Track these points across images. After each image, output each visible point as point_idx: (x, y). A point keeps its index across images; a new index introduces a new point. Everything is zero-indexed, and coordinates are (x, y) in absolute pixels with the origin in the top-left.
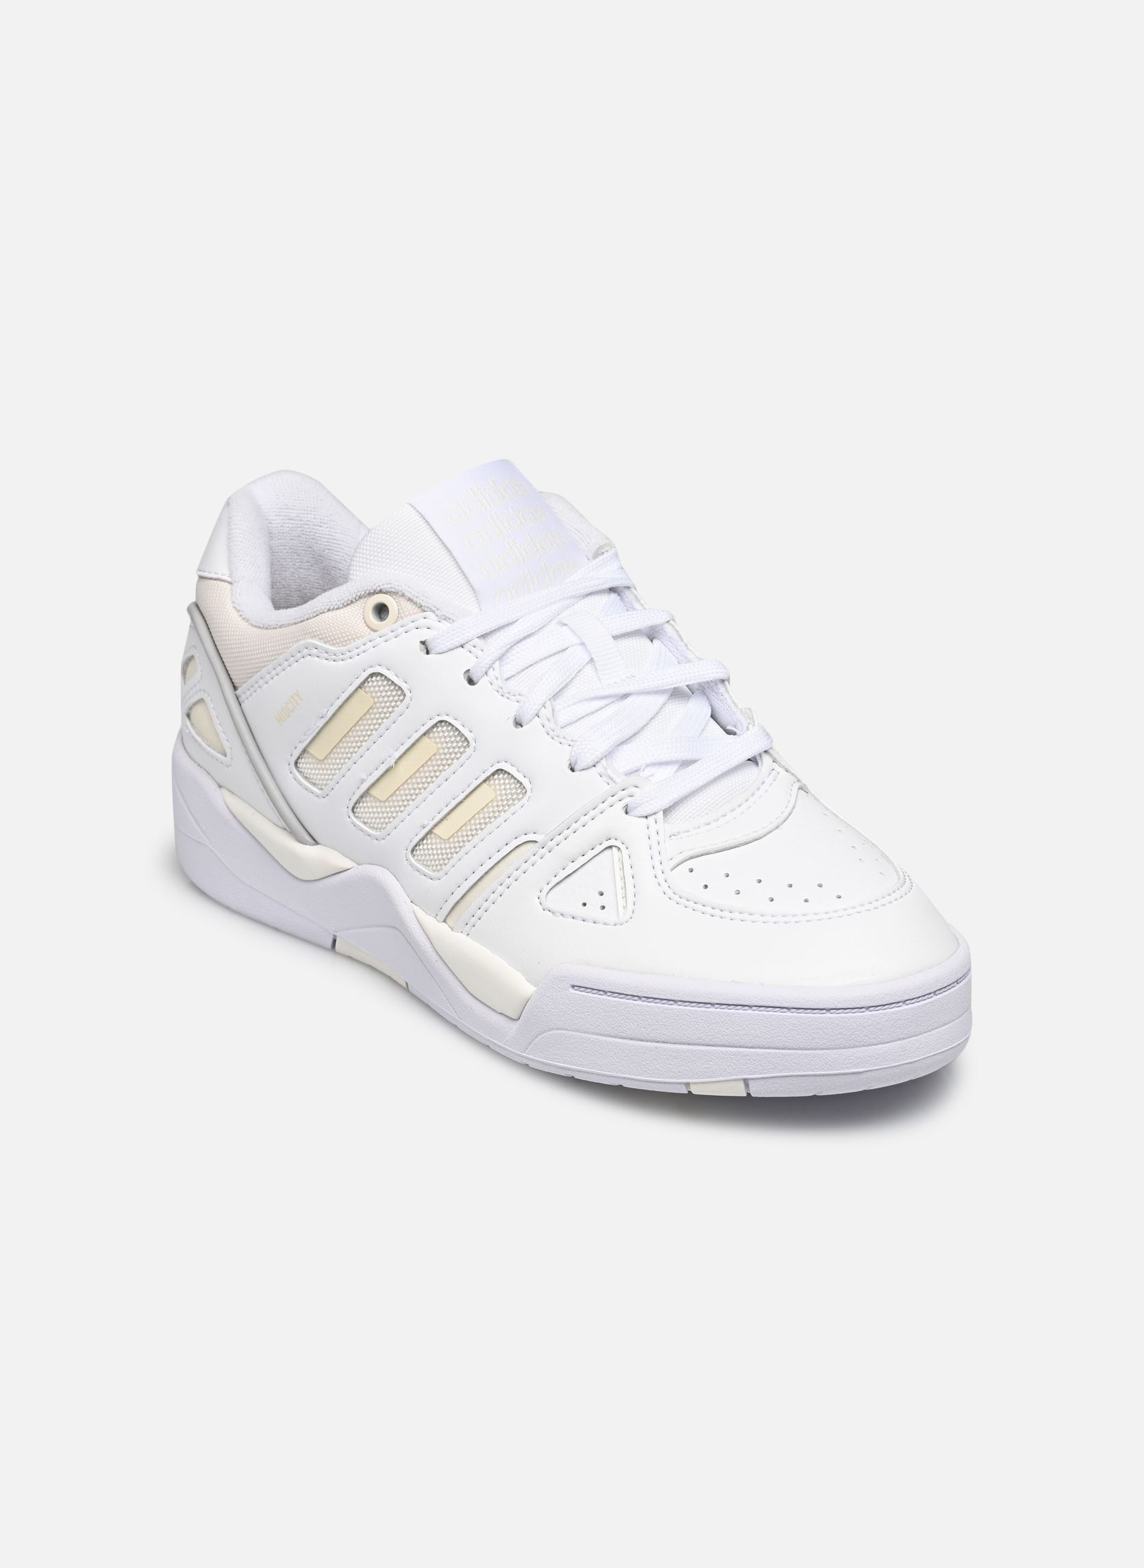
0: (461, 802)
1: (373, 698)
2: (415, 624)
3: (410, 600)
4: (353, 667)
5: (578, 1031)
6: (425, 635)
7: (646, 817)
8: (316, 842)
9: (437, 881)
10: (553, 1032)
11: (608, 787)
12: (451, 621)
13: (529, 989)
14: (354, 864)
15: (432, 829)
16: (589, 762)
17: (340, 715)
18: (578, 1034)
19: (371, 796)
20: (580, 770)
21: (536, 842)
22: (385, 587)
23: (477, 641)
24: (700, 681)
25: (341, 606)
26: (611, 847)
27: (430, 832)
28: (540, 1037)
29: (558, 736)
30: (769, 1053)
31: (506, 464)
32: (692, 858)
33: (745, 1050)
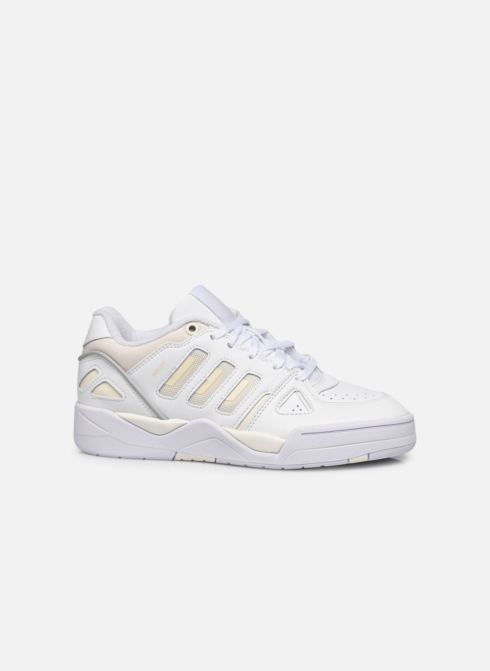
0: (235, 387)
1: (195, 358)
2: (206, 331)
3: (203, 323)
4: (187, 348)
5: (306, 449)
6: (211, 334)
7: (303, 381)
8: (169, 419)
9: (232, 416)
10: (296, 452)
11: (288, 373)
12: (218, 328)
13: (283, 441)
14: (189, 421)
15: (225, 399)
16: (279, 367)
17: (181, 368)
18: (306, 450)
19: (196, 393)
20: (278, 369)
21: (269, 394)
22: (193, 320)
23: (228, 334)
24: (287, 346)
25: (177, 329)
26: (295, 392)
27: (224, 400)
28: (290, 455)
29: (266, 360)
30: (376, 443)
31: (202, 286)
32: (322, 392)
33: (368, 443)
